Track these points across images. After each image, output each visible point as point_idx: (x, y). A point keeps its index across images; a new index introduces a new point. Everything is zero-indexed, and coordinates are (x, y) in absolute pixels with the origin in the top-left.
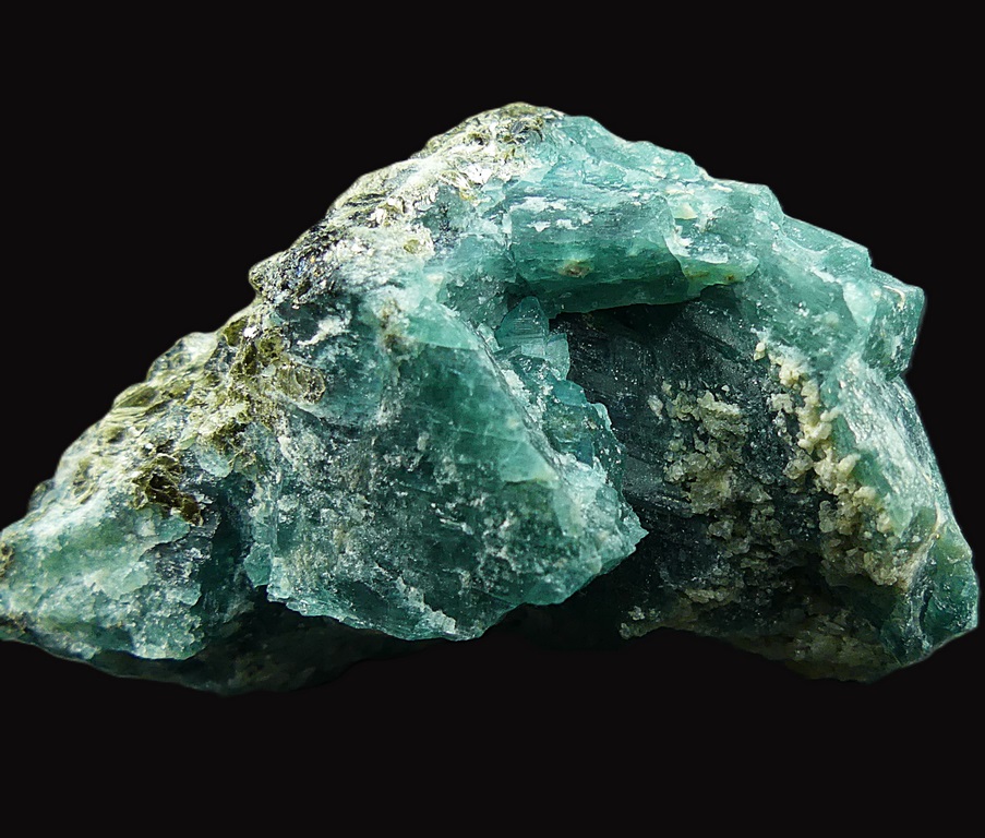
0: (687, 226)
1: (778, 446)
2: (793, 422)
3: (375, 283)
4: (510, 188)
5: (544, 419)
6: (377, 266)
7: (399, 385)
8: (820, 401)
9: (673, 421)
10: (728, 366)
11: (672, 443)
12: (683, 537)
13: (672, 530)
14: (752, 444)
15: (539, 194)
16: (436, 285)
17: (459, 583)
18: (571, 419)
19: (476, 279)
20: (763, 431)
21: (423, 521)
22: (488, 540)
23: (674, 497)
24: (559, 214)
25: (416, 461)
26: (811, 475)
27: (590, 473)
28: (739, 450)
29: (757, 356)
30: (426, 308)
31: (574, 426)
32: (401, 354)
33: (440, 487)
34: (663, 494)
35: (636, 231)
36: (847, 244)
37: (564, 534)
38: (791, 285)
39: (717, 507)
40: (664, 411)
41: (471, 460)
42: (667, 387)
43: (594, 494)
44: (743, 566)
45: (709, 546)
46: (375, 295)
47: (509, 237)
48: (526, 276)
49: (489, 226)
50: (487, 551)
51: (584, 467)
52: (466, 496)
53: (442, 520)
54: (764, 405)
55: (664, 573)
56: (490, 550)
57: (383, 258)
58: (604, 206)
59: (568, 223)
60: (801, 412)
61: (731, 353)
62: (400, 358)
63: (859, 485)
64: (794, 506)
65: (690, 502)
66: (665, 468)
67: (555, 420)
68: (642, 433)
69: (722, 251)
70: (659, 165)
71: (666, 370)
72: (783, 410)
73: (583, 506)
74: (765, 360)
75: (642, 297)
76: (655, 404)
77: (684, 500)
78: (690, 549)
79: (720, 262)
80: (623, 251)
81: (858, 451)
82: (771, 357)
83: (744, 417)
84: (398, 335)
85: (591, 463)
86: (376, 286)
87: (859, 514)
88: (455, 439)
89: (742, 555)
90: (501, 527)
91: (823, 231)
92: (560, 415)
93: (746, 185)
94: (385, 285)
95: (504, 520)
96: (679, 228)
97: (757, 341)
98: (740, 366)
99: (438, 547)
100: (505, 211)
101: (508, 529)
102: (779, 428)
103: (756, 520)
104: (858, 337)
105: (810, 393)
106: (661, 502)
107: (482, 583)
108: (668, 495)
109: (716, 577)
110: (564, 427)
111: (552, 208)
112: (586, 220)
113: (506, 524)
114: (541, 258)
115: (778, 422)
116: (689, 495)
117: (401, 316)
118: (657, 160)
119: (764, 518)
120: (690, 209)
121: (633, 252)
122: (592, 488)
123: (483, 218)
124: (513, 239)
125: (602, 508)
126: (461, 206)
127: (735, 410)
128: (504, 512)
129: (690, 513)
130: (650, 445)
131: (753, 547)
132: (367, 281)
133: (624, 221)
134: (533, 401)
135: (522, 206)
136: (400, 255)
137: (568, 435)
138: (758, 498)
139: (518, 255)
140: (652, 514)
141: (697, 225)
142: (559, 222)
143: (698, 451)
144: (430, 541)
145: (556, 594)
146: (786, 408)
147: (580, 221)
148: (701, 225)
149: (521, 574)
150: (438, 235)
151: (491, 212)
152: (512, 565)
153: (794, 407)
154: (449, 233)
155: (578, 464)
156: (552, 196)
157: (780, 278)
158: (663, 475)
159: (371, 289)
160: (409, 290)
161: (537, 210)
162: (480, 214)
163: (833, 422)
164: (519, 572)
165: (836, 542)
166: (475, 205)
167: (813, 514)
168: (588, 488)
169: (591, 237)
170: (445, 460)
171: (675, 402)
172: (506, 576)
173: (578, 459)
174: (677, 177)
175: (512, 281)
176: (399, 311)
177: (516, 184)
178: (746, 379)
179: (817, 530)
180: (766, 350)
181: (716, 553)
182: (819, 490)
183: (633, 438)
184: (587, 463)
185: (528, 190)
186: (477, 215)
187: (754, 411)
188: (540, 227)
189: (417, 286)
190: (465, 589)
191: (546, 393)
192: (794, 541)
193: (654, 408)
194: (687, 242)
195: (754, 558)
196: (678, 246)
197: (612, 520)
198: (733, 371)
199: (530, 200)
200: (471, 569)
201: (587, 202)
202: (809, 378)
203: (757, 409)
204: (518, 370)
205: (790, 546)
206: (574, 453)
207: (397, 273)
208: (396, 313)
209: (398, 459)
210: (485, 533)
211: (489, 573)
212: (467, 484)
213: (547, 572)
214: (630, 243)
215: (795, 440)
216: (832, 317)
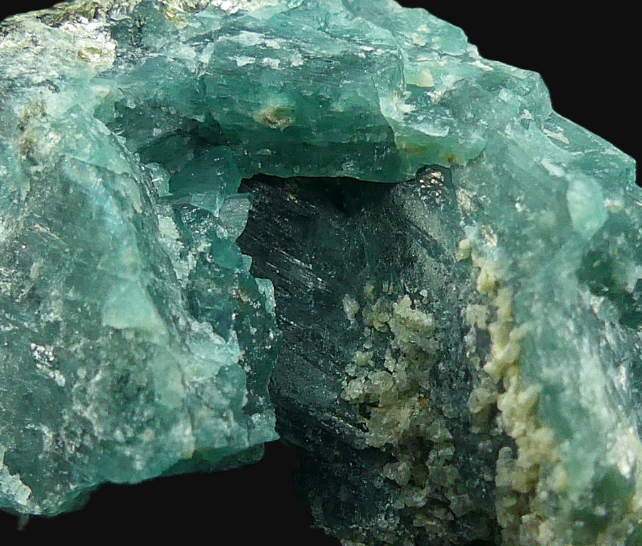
0: (418, 94)
1: (466, 371)
2: (484, 340)
3: (29, 80)
4: (232, 20)
5: (189, 277)
6: (39, 64)
7: (27, 199)
8: (512, 315)
9: (366, 329)
10: (430, 265)
11: (358, 354)
12: (350, 472)
13: (337, 460)
14: (441, 364)
15: (258, 30)
16: (97, 97)
17: (41, 444)
18: (219, 283)
19: (155, 106)
20: (453, 349)
21: (20, 365)
22: (77, 395)
23: (347, 420)
24: (270, 52)
25: (25, 291)
26: (493, 410)
27: (220, 347)
28: (427, 372)
29: (460, 256)
30: (72, 115)
31: (219, 291)
32: (36, 164)
33: (43, 325)
34: (333, 411)
35: (346, 82)
36: (612, 150)
37: (157, 399)
38: (513, 175)
39: (394, 441)
40: (358, 316)
41: (79, 297)
42: (369, 289)
43: (215, 370)
44: (416, 523)
45: (379, 490)
46: (23, 93)
47: (204, 67)
48: (217, 117)
49: (188, 52)
50: (74, 408)
51: (217, 340)
52: (66, 339)
53: (39, 366)
54: (458, 318)
55: (317, 511)
56: (77, 407)
57: (49, 57)
58: (324, 52)
59: (275, 63)
60: (493, 328)
61: (435, 250)
62: (33, 169)
63: (538, 426)
64: (473, 450)
65: (367, 431)
66: (344, 383)
67: (202, 281)
68: (325, 335)
69: (444, 124)
70: (423, 33)
71: (372, 268)
72: (476, 325)
73: (195, 379)
74: (468, 261)
75: (349, 169)
76: (350, 307)
77: (360, 426)
78: (356, 488)
79: (437, 135)
80: (327, 103)
81: (540, 381)
82: (474, 258)
83: (436, 330)
84: (35, 140)
85: (225, 336)
86: (28, 84)
87: (536, 467)
88: (68, 270)
89: (415, 510)
90: (92, 381)
91: (589, 134)
92: (208, 277)
93: (514, 69)
94: (39, 85)
95: (96, 372)
96: (407, 93)
97: (463, 236)
98: (443, 267)
99: (28, 397)
100: (212, 41)
101: (97, 384)
102: (469, 347)
103: (433, 464)
104: (570, 243)
105: (503, 303)
106: (329, 421)
107: (64, 448)
108: (342, 416)
109: (381, 531)
110: (210, 290)
111: (264, 45)
112: (297, 61)
113: (98, 378)
114: (236, 98)
115: (469, 339)
116: (367, 422)
117: (44, 120)
118: (424, 28)
119: (441, 463)
120: (430, 77)
121: (338, 107)
122: (217, 363)
123: (184, 43)
124: (208, 69)
125: (218, 387)
126: (160, 24)
127: (427, 320)
128: (99, 362)
129: (363, 443)
130: (332, 350)
131: (431, 502)
132: (21, 76)
133: (337, 70)
134: (183, 255)
135: (233, 38)
136: (69, 59)
137: (212, 300)
138: (436, 433)
139: (210, 89)
140: (315, 433)
141: (429, 94)
142: (265, 60)
143: (387, 370)
144: (22, 389)
145: (133, 470)
146: (479, 321)
147: (290, 63)
148: (436, 96)
149: (102, 441)
150: (125, 50)
151: (198, 39)
152: (95, 428)
153: (488, 322)
154: (139, 50)
155: (212, 336)
156: (272, 34)
157: (504, 166)
158: (341, 390)
159: (23, 86)
160: (63, 94)
161: (247, 43)
162: (183, 39)
163: (521, 341)
164: (100, 438)
165: (510, 502)
166: (179, 27)
167: (491, 462)
168: (212, 361)
169: (292, 80)
170: (53, 294)
171: (374, 307)
172: (88, 441)
173: (215, 331)
174: (437, 48)
175: (200, 119)
176: (44, 115)
177: (239, 18)
178: (446, 284)
179: (493, 483)
180: (470, 249)
181: (385, 500)
182: (501, 431)
183: (313, 339)
184: (221, 335)
185: (249, 24)
186: (178, 39)
187: (448, 323)
188: (242, 61)
189: (72, 93)
190: (47, 453)
191: (200, 249)
192: (471, 497)
193: (347, 309)
194: (408, 108)
195: (430, 517)
196: (393, 108)
197: (226, 402)
198: (435, 273)
199: (245, 34)
200: (55, 428)
201: (306, 45)
202: (506, 284)
203: (451, 321)
204: (177, 218)
205: (464, 502)
206: (212, 323)
207: (57, 75)
208: (40, 114)
209: (9, 285)
210: (76, 386)
211: (71, 435)
212: (70, 325)
213: (129, 442)
214: (337, 95)
215: (482, 364)
216: (548, 217)
